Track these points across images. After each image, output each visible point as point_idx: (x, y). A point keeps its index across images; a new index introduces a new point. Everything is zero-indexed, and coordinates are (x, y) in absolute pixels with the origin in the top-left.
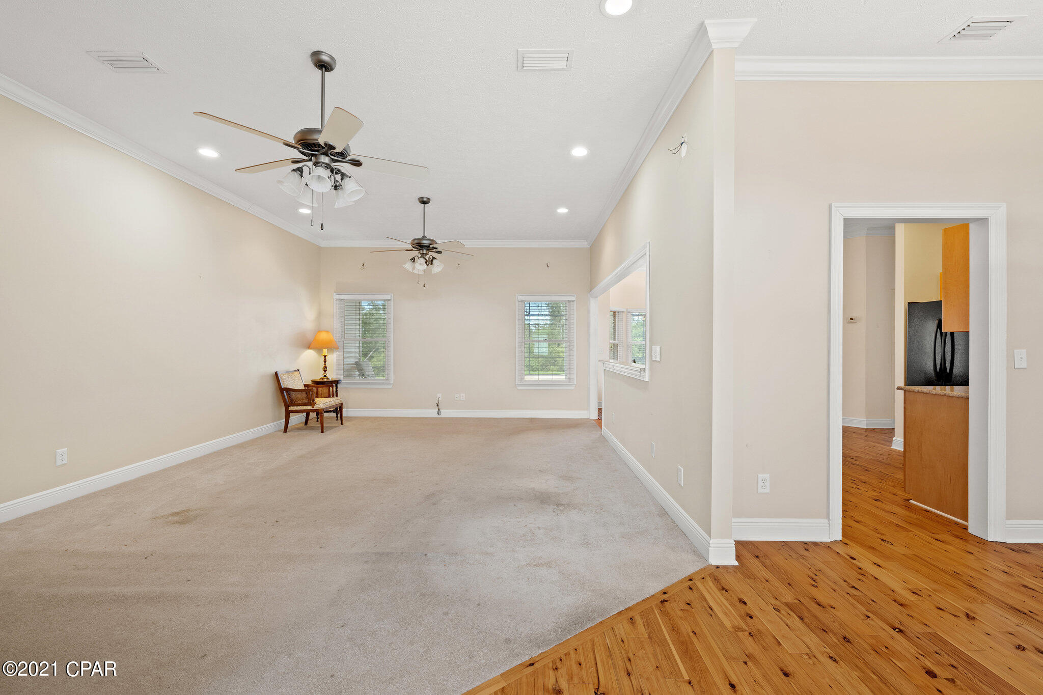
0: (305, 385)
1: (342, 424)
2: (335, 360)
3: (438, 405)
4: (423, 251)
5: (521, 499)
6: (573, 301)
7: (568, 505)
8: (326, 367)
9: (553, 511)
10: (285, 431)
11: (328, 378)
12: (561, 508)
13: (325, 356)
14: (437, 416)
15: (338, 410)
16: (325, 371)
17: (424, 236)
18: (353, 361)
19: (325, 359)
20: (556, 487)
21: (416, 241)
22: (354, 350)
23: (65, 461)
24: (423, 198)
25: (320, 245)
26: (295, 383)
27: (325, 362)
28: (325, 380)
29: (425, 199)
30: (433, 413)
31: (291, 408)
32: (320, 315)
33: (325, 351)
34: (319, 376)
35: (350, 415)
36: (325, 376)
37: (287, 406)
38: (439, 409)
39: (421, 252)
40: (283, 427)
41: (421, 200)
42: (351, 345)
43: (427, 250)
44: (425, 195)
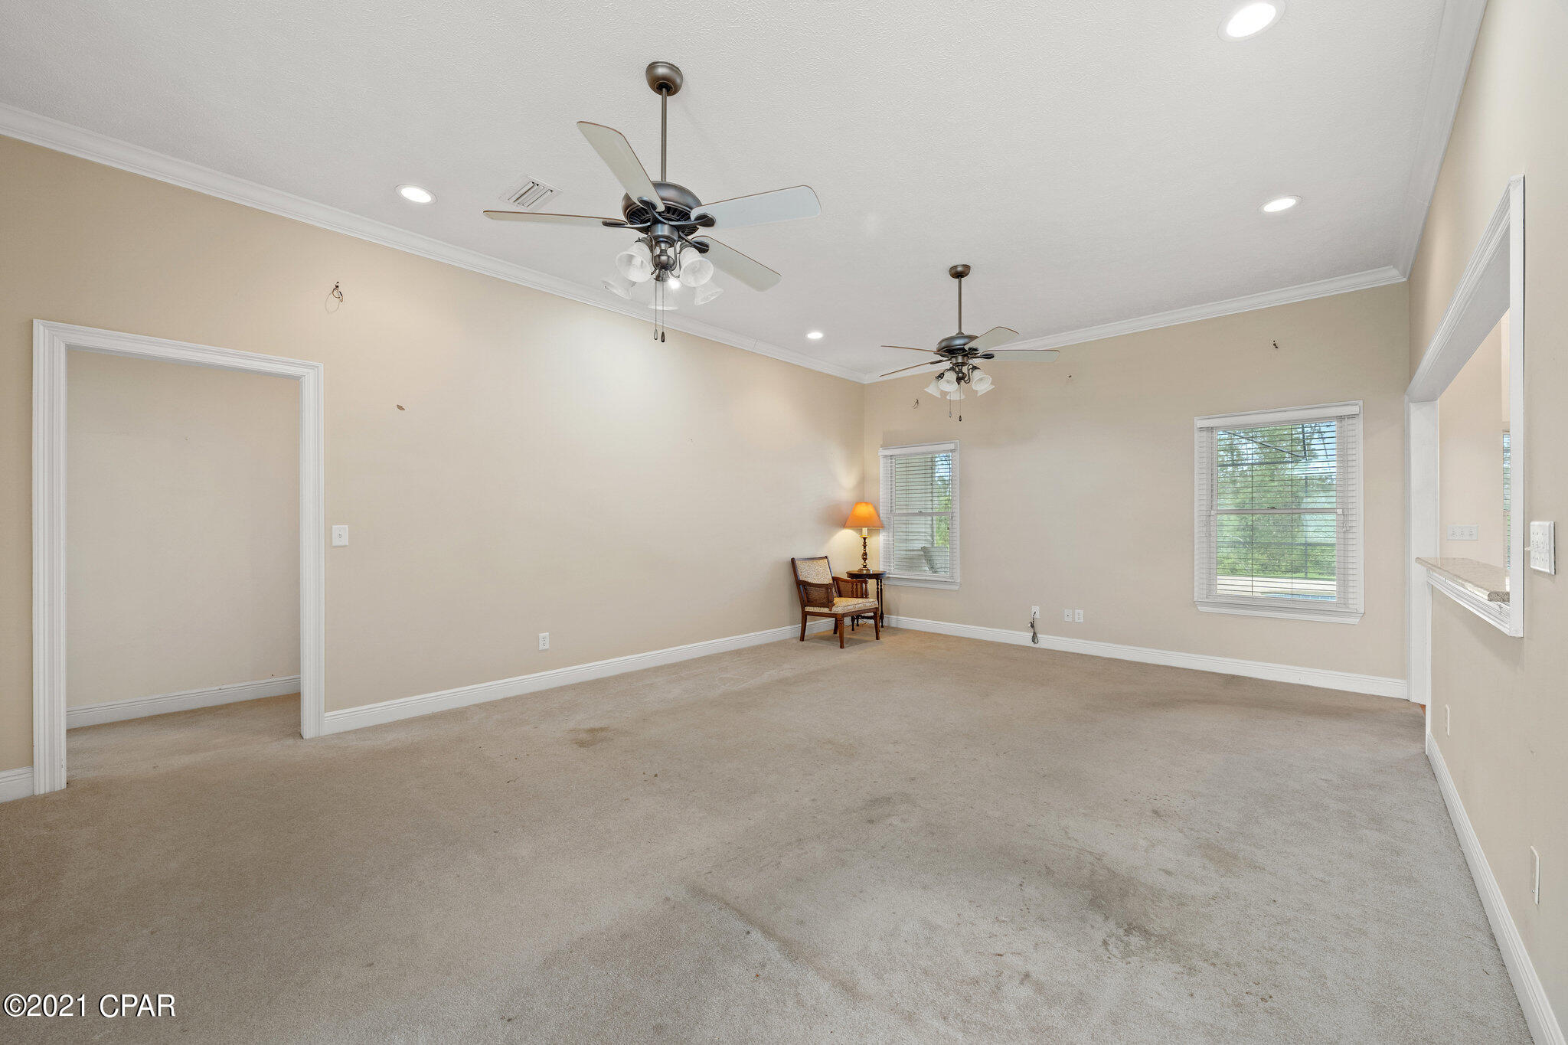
0: (834, 579)
1: (877, 638)
2: (881, 545)
3: (1032, 626)
4: (957, 360)
5: (1049, 872)
6: (1352, 416)
7: (1162, 939)
8: (865, 554)
9: (1105, 943)
10: (802, 639)
11: (868, 570)
12: (1136, 940)
13: (865, 539)
14: (1032, 644)
15: (878, 616)
16: (865, 559)
17: (960, 333)
18: (919, 545)
19: (865, 543)
20: (1168, 873)
21: (944, 344)
22: (923, 530)
23: (547, 647)
24: (956, 267)
25: (862, 382)
26: (817, 575)
27: (865, 547)
28: (865, 572)
29: (960, 269)
30: (1023, 638)
31: (808, 609)
32: (863, 481)
33: (865, 530)
34: (856, 567)
35: (893, 625)
36: (865, 566)
37: (803, 606)
38: (1035, 633)
39: (954, 360)
40: (799, 634)
41: (953, 271)
42: (918, 522)
43: (964, 356)
44: (959, 261)
